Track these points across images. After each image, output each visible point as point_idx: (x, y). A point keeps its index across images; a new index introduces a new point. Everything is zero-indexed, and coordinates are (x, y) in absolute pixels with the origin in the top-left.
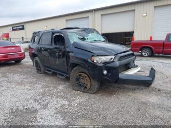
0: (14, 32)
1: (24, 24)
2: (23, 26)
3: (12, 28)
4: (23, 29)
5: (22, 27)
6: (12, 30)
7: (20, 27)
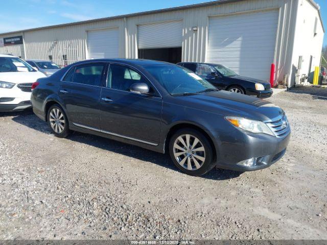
1: (22, 35)
2: (21, 38)
3: (4, 39)
4: (21, 42)
5: (19, 39)
6: (3, 44)
7: (16, 40)
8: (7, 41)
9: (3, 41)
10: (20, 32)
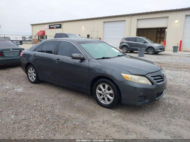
0: (50, 30)
1: (61, 23)
2: (61, 25)
4: (60, 27)
5: (59, 26)
6: (48, 28)
7: (57, 26)
8: (51, 26)
9: (48, 27)
10: (60, 22)
